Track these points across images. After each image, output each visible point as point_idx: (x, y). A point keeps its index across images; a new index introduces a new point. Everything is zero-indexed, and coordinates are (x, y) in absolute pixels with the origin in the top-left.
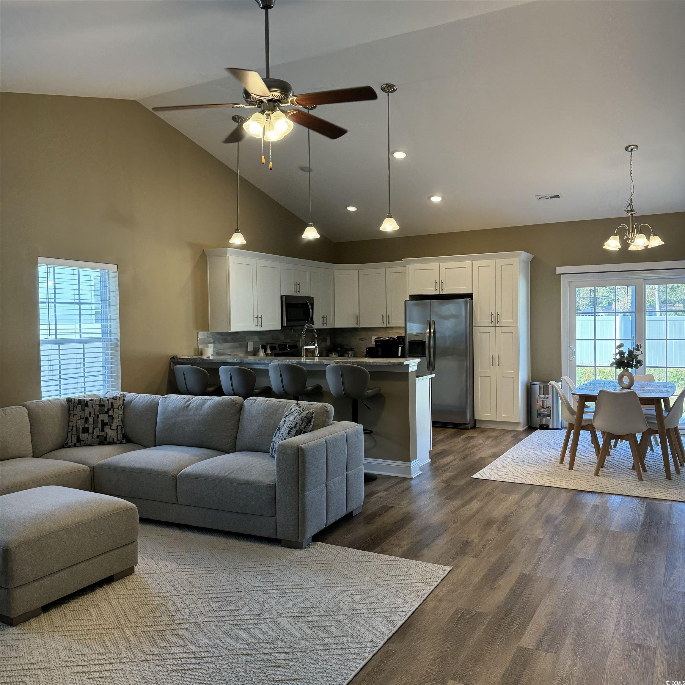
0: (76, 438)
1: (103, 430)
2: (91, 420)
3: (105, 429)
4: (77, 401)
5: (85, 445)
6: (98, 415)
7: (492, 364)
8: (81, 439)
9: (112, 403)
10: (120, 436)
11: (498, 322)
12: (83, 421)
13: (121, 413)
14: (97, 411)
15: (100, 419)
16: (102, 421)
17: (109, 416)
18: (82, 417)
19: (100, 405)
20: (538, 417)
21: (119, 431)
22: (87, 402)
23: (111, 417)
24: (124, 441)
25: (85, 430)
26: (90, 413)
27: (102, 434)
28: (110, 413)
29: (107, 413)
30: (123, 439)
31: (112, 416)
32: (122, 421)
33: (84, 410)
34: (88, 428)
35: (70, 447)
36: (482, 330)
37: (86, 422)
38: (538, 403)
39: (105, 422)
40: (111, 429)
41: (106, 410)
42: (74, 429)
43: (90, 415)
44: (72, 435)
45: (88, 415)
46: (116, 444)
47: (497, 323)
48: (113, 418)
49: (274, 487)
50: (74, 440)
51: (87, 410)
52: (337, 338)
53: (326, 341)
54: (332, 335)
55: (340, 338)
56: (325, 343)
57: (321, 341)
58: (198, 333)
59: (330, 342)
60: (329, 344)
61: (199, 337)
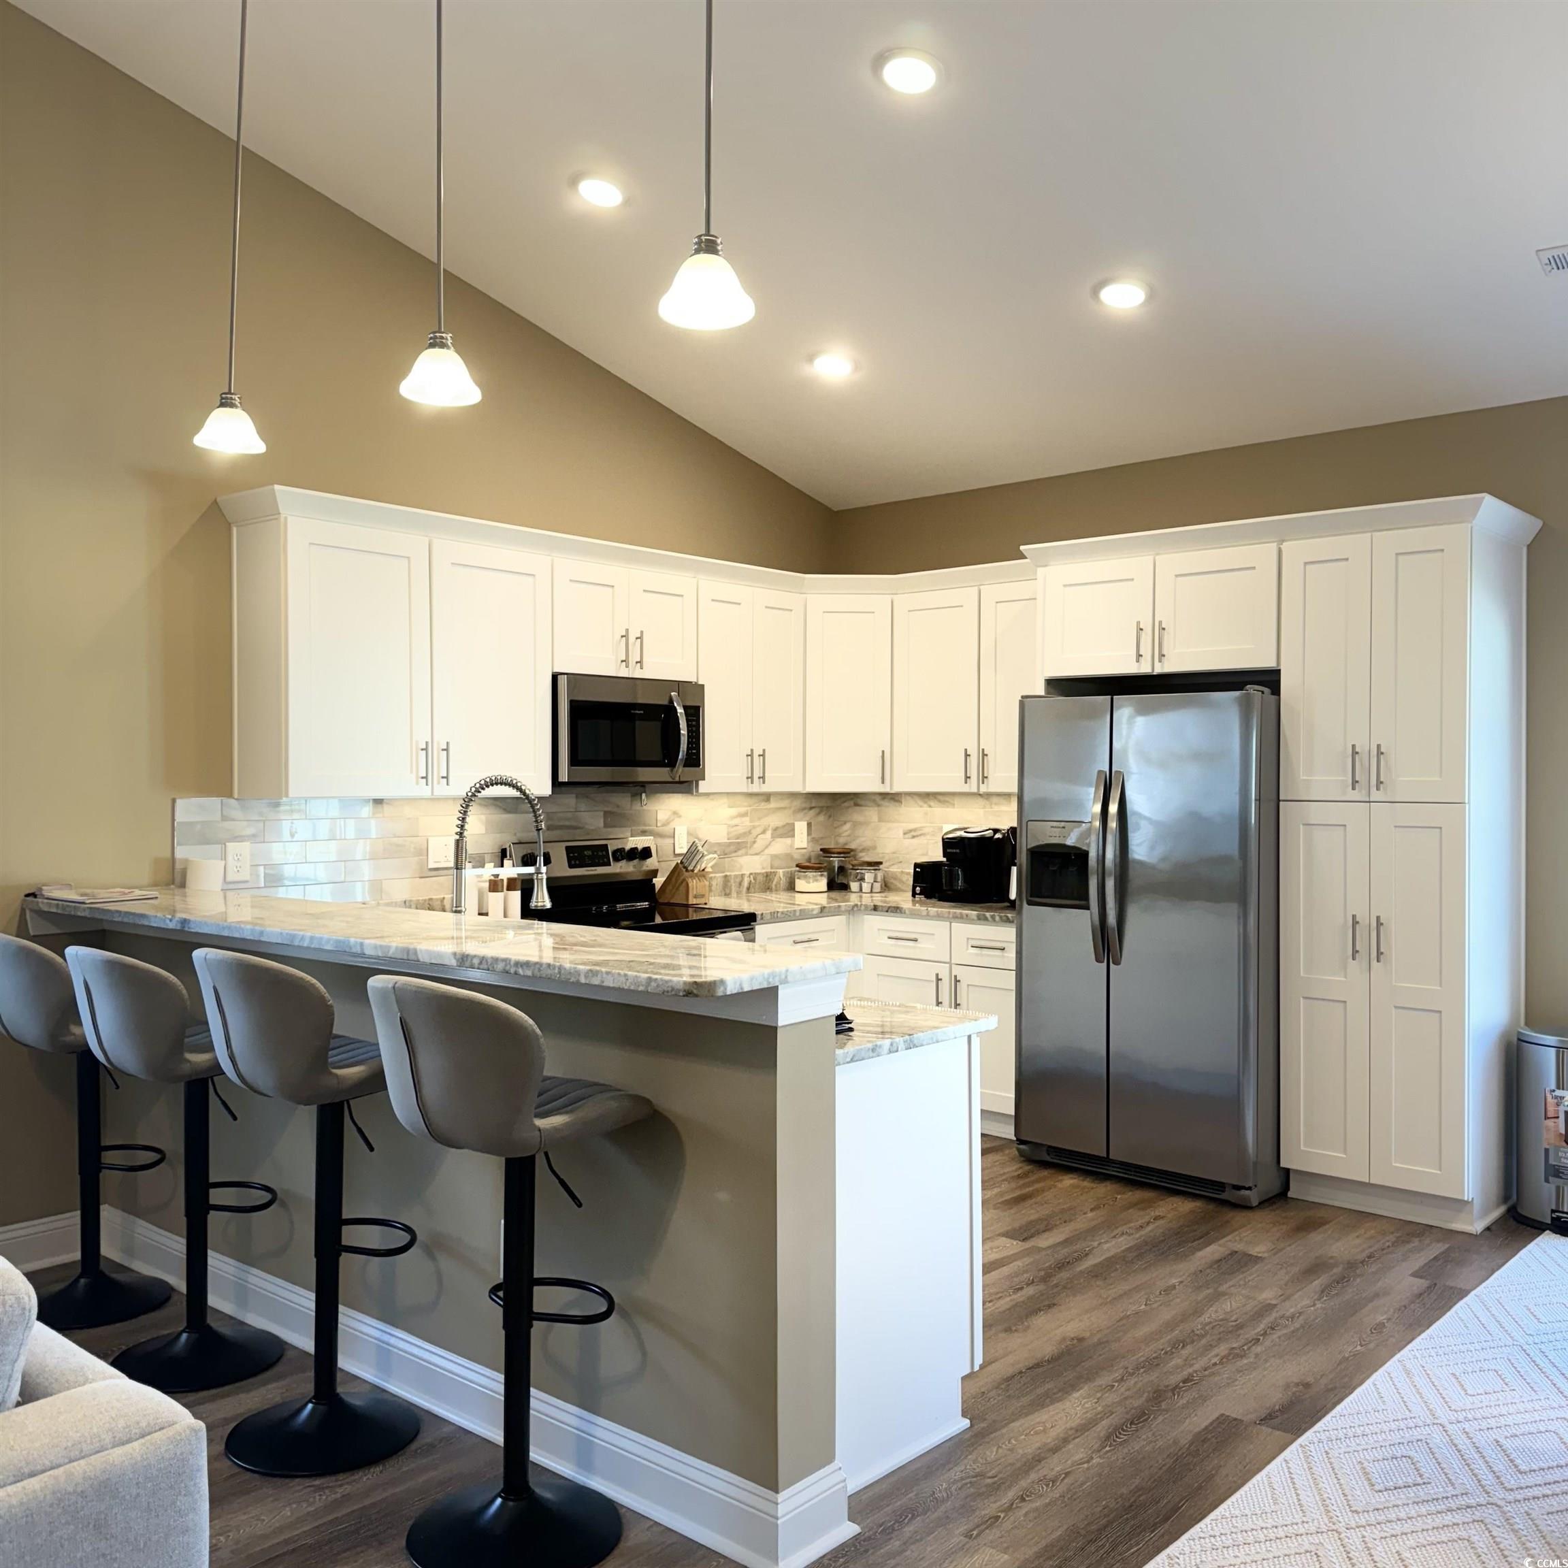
7: (1355, 952)
11: (1379, 783)
20: (1547, 1181)
36: (1315, 813)
38: (1550, 1123)
47: (1374, 789)
52: (836, 828)
53: (793, 836)
54: (819, 814)
55: (847, 826)
56: (788, 841)
57: (772, 834)
58: (174, 801)
59: (810, 837)
60: (806, 846)
61: (178, 818)
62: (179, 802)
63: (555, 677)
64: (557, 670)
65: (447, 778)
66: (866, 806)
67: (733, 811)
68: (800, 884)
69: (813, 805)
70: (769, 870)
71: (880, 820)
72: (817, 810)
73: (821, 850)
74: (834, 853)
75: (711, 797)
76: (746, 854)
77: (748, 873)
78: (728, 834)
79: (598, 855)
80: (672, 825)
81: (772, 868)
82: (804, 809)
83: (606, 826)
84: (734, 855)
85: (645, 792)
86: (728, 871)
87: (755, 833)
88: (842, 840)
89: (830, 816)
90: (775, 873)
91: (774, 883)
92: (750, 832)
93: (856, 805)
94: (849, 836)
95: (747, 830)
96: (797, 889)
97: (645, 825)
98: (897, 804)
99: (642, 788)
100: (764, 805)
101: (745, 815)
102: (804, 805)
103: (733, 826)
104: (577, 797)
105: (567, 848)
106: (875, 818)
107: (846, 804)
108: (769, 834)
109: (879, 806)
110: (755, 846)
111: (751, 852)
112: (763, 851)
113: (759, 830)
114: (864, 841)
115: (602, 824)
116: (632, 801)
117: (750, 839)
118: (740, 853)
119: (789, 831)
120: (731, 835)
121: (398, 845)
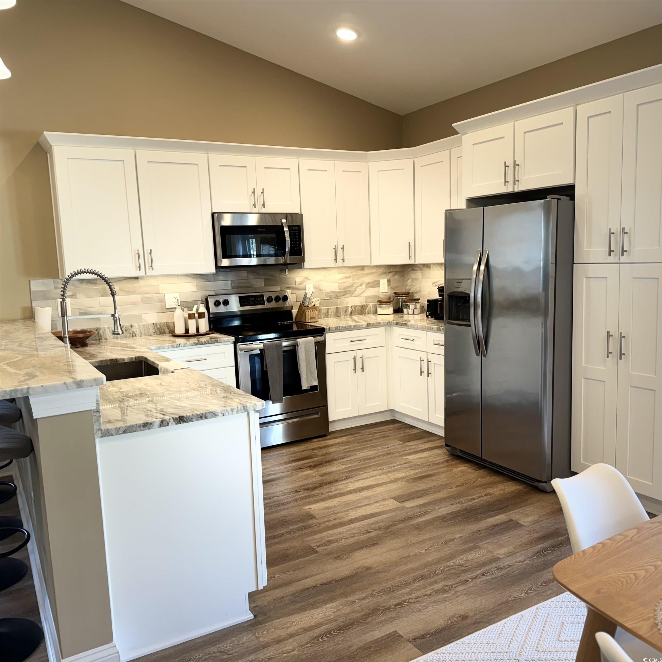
11: (624, 251)
47: (621, 255)
52: (405, 281)
53: (379, 286)
54: (394, 275)
55: (409, 281)
56: (376, 289)
57: (366, 286)
58: (29, 281)
59: (389, 287)
60: (387, 291)
61: (32, 289)
62: (32, 282)
63: (213, 215)
64: (214, 211)
65: (152, 267)
66: (416, 270)
67: (342, 276)
68: (380, 311)
69: (391, 270)
70: (364, 304)
71: (422, 278)
72: (393, 273)
73: (394, 293)
74: (400, 295)
75: (328, 269)
76: (351, 296)
77: (350, 305)
78: (339, 287)
79: (258, 300)
80: (304, 284)
81: (366, 303)
82: (385, 273)
83: (266, 285)
84: (343, 297)
85: (287, 268)
86: (340, 305)
87: (355, 286)
88: (407, 288)
89: (402, 276)
90: (367, 305)
91: (367, 310)
92: (352, 286)
93: (413, 270)
94: (410, 285)
95: (351, 284)
96: (378, 313)
97: (288, 284)
98: (429, 269)
99: (286, 267)
100: (360, 272)
101: (350, 277)
102: (385, 271)
103: (342, 283)
104: (248, 273)
105: (240, 297)
106: (420, 277)
107: (409, 270)
108: (364, 286)
109: (421, 270)
110: (356, 292)
111: (354, 295)
112: (361, 295)
113: (359, 284)
114: (417, 288)
115: (263, 285)
116: (280, 273)
117: (352, 289)
118: (346, 296)
119: (377, 284)
120: (340, 288)
121: (149, 298)
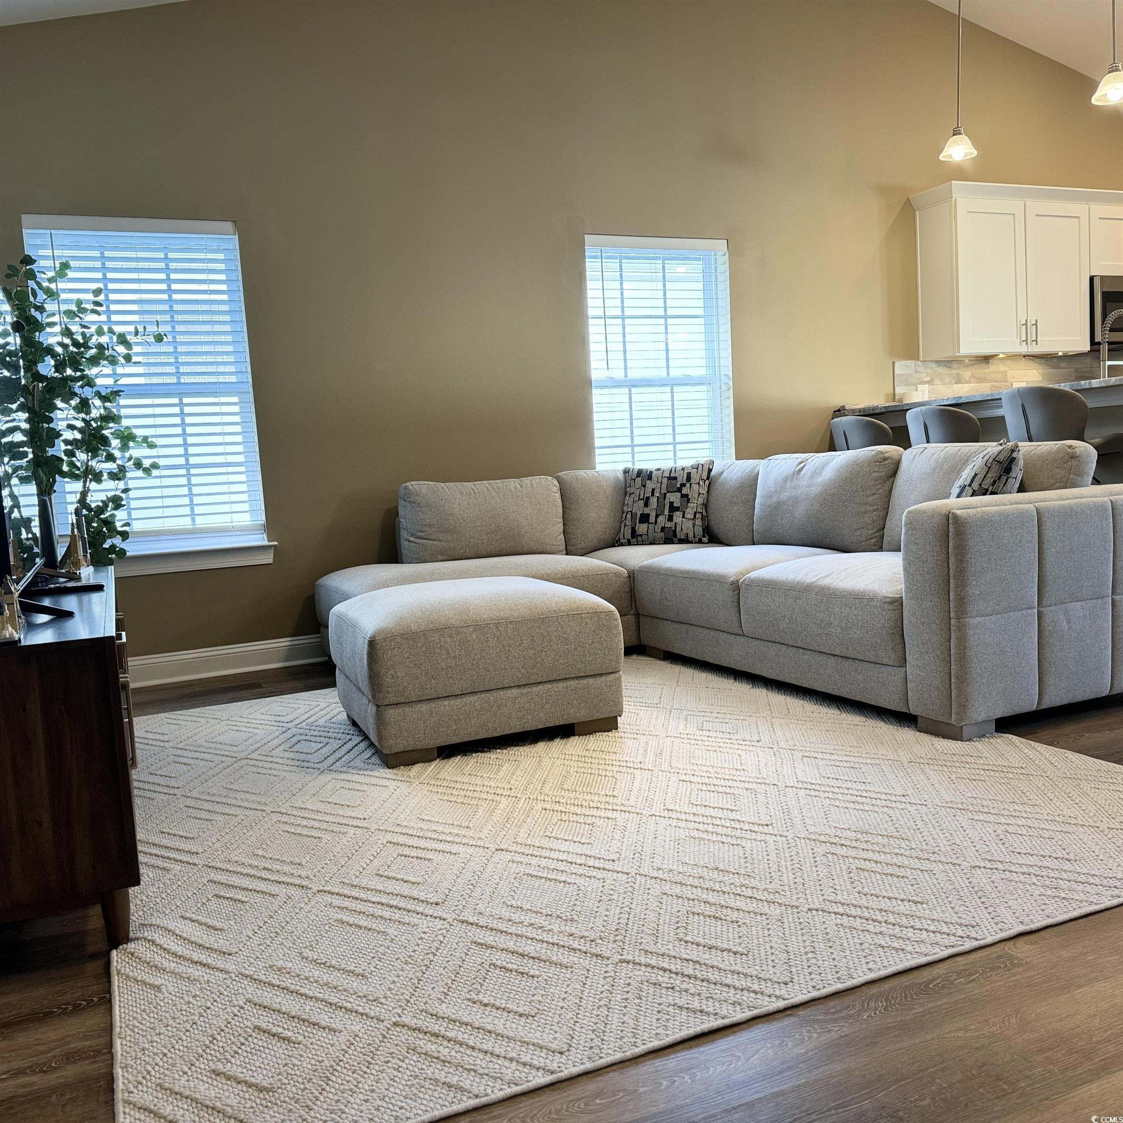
0: (630, 531)
1: (670, 519)
2: (653, 501)
3: (674, 518)
4: (635, 472)
5: (643, 543)
6: (665, 494)
8: (638, 533)
9: (689, 474)
10: (699, 531)
12: (642, 503)
13: (705, 492)
14: (664, 486)
15: (667, 501)
16: (671, 503)
17: (683, 496)
18: (641, 497)
19: (670, 478)
21: (699, 522)
22: (651, 472)
23: (685, 496)
24: (705, 540)
25: (644, 518)
26: (653, 490)
27: (668, 525)
28: (685, 491)
29: (679, 490)
30: (704, 536)
31: (687, 495)
32: (706, 506)
33: (644, 486)
34: (648, 515)
35: (622, 545)
37: (646, 505)
39: (675, 505)
40: (683, 517)
41: (678, 486)
42: (629, 516)
43: (653, 495)
44: (625, 525)
45: (650, 495)
46: (691, 542)
48: (688, 500)
49: (897, 603)
50: (628, 535)
51: (650, 485)
58: (894, 363)
61: (896, 372)
62: (897, 364)
63: (1092, 279)
64: (1092, 274)
65: (1036, 341)
121: (997, 387)
